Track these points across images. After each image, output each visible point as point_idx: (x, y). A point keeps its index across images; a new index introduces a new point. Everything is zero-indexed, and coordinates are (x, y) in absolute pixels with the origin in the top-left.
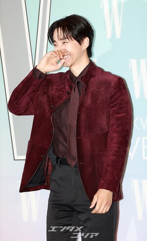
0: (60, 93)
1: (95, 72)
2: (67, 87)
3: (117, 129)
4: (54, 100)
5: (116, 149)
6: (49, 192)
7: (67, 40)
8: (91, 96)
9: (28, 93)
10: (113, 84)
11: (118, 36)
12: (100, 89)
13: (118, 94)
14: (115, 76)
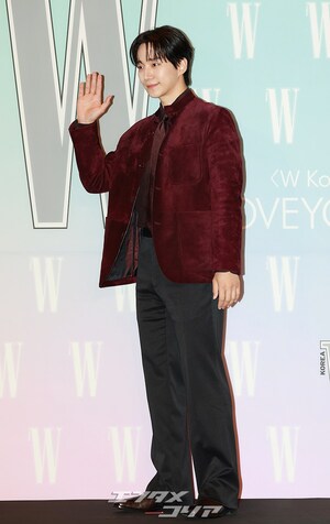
5: (224, 211)
7: (159, 61)
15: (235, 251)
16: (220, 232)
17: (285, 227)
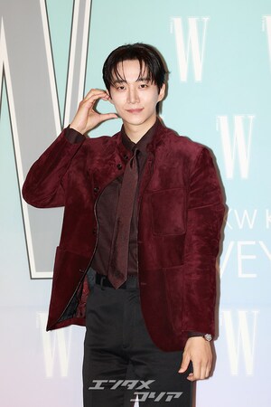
0: (107, 166)
1: (164, 137)
2: (117, 158)
3: (198, 228)
4: (97, 179)
6: (83, 329)
8: (160, 176)
9: (58, 167)
10: (194, 158)
11: (198, 77)
12: (174, 164)
13: (202, 174)
14: (197, 144)
15: (209, 310)
16: (193, 287)
17: (241, 275)
